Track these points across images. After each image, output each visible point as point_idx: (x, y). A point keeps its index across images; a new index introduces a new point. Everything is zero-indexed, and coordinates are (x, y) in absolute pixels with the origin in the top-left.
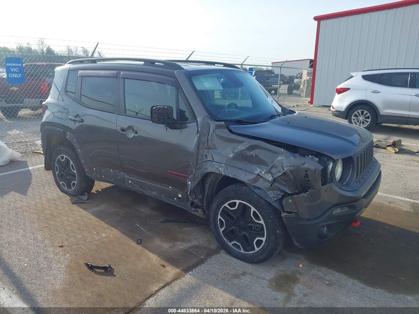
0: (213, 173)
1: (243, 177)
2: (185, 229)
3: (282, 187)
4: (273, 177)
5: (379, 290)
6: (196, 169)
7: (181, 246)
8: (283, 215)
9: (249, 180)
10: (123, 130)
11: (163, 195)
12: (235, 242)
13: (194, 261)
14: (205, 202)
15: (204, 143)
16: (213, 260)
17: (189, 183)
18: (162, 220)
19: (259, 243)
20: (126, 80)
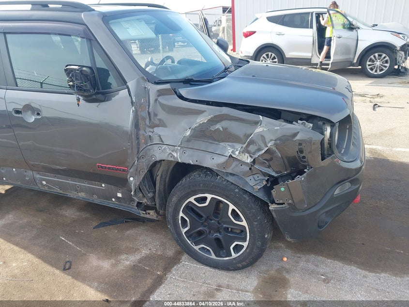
0: (164, 160)
1: (210, 162)
2: (128, 232)
3: (266, 169)
4: (251, 157)
5: (383, 275)
6: (138, 159)
7: (128, 261)
8: (272, 207)
9: (218, 165)
10: (18, 112)
11: (95, 197)
12: (203, 246)
13: (149, 281)
14: (157, 201)
15: (144, 119)
16: (174, 275)
17: (132, 179)
18: (95, 224)
19: (238, 248)
20: (8, 36)
